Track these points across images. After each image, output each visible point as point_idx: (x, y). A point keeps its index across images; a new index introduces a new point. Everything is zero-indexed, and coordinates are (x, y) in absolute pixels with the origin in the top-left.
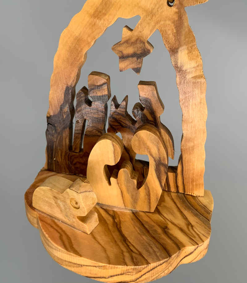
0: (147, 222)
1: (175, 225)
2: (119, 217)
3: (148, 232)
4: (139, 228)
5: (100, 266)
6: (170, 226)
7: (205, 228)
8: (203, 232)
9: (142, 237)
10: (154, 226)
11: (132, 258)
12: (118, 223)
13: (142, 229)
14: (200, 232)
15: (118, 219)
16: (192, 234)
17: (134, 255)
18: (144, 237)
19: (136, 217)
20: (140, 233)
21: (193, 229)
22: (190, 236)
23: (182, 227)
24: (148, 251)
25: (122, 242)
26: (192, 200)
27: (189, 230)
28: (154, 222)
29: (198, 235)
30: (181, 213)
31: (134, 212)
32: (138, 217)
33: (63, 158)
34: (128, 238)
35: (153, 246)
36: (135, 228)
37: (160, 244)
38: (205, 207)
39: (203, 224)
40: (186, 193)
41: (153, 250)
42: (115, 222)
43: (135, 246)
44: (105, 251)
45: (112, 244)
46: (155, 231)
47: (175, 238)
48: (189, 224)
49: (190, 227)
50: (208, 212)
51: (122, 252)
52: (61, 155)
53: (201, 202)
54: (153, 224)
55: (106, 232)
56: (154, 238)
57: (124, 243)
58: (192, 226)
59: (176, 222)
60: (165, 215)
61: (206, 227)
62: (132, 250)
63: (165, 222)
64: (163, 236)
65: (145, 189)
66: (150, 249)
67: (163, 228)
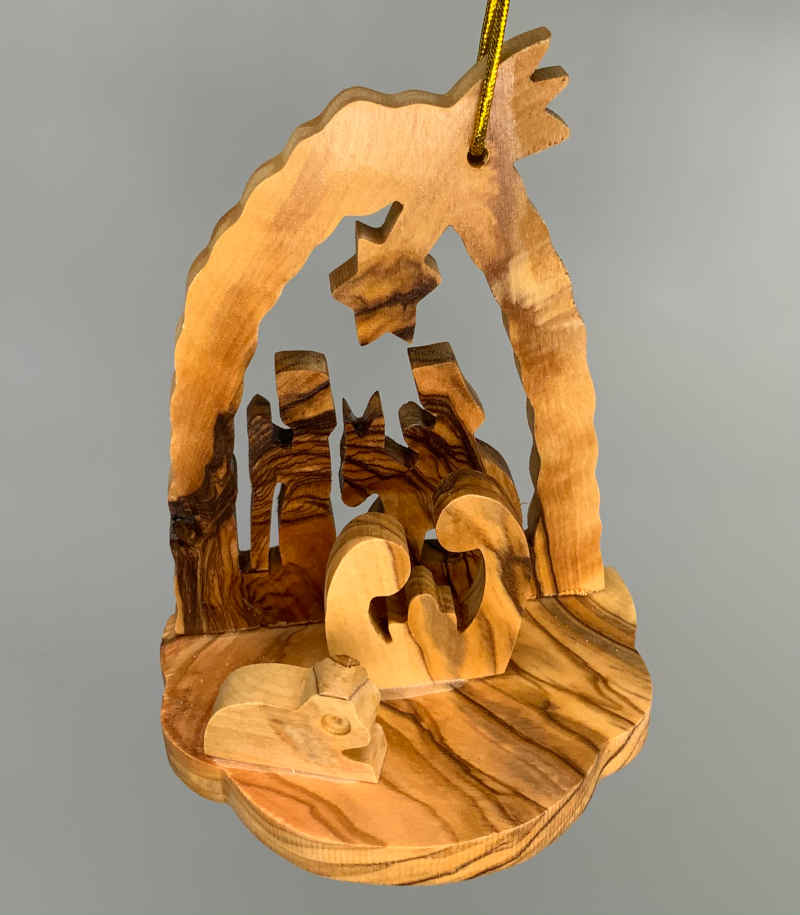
0: (498, 705)
1: (566, 691)
2: (428, 715)
3: (511, 729)
4: (486, 726)
5: (434, 853)
6: (556, 697)
7: (636, 676)
8: (634, 689)
9: (503, 749)
10: (519, 711)
11: (501, 808)
12: (433, 730)
13: (493, 726)
14: (628, 691)
15: (427, 720)
16: (611, 700)
17: (501, 799)
18: (508, 747)
19: (468, 698)
20: (493, 739)
21: (609, 688)
22: (608, 708)
23: (582, 690)
24: (529, 780)
25: (463, 778)
26: (581, 609)
27: (600, 693)
28: (514, 699)
29: (625, 699)
30: (567, 651)
31: (458, 687)
32: (471, 697)
33: (226, 593)
34: (472, 762)
35: (536, 762)
36: (476, 729)
37: (551, 752)
38: (616, 620)
39: (628, 667)
40: (561, 594)
41: (540, 772)
42: (424, 730)
43: (497, 777)
44: (433, 812)
45: (441, 789)
46: (527, 722)
47: (579, 724)
48: (597, 678)
49: (601, 685)
50: (630, 630)
51: (473, 802)
52: (221, 588)
53: (604, 609)
54: (514, 704)
55: (414, 764)
56: (528, 740)
57: (468, 777)
58: (605, 681)
59: (565, 682)
60: (534, 672)
61: (637, 672)
62: (493, 791)
63: (540, 691)
64: (551, 729)
65: (480, 626)
66: (533, 773)
67: (541, 709)
